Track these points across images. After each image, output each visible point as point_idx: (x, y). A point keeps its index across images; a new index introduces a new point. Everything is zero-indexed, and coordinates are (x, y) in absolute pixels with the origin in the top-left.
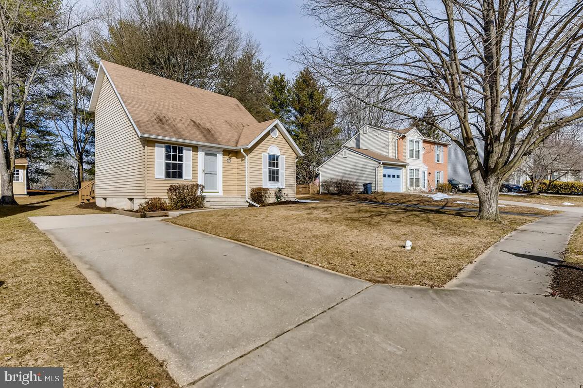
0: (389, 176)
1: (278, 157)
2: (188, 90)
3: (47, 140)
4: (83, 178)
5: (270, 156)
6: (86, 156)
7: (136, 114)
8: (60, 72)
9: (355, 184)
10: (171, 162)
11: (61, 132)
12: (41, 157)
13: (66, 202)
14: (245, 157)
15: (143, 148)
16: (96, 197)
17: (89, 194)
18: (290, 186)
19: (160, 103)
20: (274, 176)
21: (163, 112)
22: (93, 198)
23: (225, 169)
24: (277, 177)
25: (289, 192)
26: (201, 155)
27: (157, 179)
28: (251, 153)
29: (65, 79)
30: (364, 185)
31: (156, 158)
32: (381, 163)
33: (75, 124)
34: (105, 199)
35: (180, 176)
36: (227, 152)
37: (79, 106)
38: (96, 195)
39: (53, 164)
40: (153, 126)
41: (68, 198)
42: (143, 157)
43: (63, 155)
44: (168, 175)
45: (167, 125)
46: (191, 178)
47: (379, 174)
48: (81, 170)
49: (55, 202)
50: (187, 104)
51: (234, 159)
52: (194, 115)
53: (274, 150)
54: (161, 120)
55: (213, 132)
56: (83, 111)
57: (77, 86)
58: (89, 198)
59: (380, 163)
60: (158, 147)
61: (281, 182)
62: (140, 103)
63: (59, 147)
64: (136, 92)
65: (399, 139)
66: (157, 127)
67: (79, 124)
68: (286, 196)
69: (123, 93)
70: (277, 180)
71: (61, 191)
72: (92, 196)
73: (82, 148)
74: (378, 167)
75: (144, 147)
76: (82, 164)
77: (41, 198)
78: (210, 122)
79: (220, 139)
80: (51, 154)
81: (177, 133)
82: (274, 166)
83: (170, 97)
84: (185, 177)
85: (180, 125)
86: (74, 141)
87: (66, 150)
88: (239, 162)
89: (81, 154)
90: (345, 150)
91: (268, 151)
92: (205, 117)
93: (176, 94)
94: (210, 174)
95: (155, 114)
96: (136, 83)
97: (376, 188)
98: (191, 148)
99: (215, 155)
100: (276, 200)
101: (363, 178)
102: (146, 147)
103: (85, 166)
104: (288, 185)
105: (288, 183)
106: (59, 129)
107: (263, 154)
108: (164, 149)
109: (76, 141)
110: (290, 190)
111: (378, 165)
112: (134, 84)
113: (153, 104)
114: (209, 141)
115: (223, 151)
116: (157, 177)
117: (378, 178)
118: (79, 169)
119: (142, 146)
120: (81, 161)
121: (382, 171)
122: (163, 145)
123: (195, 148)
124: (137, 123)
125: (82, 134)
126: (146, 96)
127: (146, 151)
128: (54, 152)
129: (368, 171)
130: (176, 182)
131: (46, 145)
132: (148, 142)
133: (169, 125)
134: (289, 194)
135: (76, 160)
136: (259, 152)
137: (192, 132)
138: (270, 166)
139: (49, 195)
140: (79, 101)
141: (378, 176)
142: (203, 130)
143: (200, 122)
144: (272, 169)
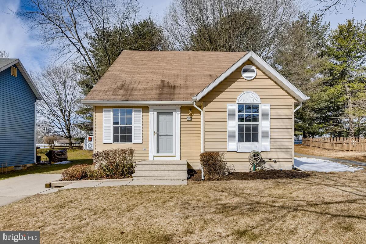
5: (240, 106)
10: (120, 125)
18: (283, 147)
20: (248, 135)
24: (256, 136)
25: (280, 157)
27: (105, 144)
28: (208, 106)
31: (103, 123)
35: (129, 139)
40: (106, 92)
44: (116, 139)
45: (125, 89)
46: (140, 141)
53: (250, 98)
54: (123, 86)
55: (177, 89)
61: (263, 143)
66: (110, 93)
68: (273, 163)
70: (255, 139)
79: (180, 94)
81: (128, 95)
82: (249, 121)
84: (134, 141)
91: (237, 100)
94: (166, 135)
98: (140, 109)
99: (171, 114)
100: (252, 169)
104: (277, 147)
105: (277, 143)
107: (228, 104)
108: (111, 114)
110: (282, 153)
115: (180, 108)
116: (105, 142)
122: (111, 109)
123: (145, 109)
130: (125, 146)
132: (96, 108)
134: (279, 160)
136: (221, 103)
137: (149, 91)
138: (240, 120)
142: (166, 89)
144: (245, 124)
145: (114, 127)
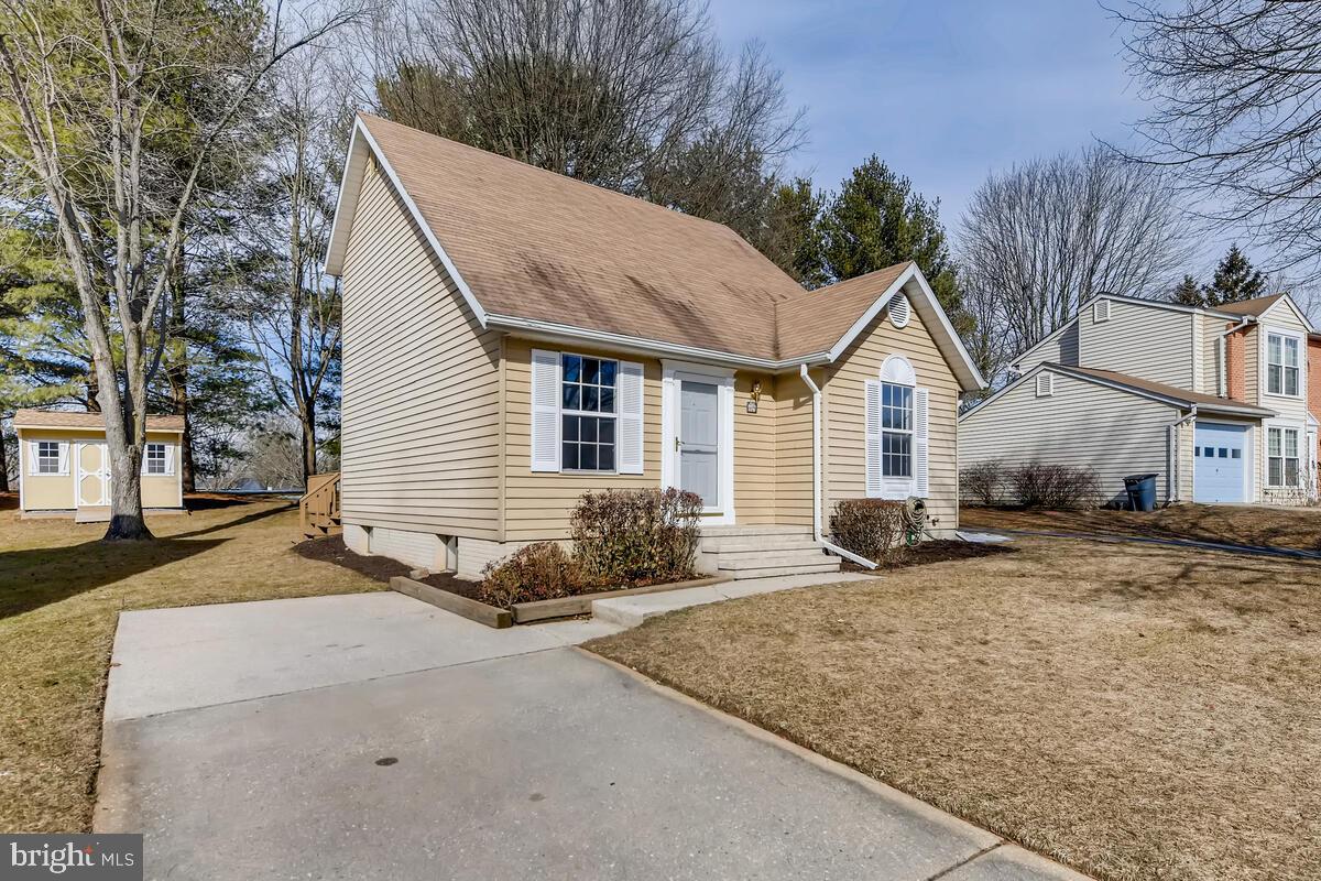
0: (1209, 452)
1: (908, 391)
2: (599, 199)
3: (235, 370)
4: (315, 464)
5: (886, 389)
6: (325, 408)
7: (468, 254)
8: (266, 198)
9: (1084, 480)
10: (581, 413)
11: (262, 346)
12: (223, 412)
13: (272, 529)
14: (811, 394)
15: (491, 367)
16: (343, 520)
17: (326, 511)
18: (943, 489)
19: (533, 227)
20: (897, 459)
21: (544, 251)
22: (338, 522)
23: (741, 436)
24: (907, 461)
25: (941, 511)
26: (670, 388)
27: (537, 474)
28: (833, 382)
29: (278, 217)
30: (1129, 482)
31: (533, 401)
32: (1194, 411)
33: (296, 323)
34: (369, 529)
35: (608, 462)
36: (751, 380)
37: (306, 285)
38: (344, 515)
39: (247, 428)
40: (522, 291)
41: (278, 516)
42: (491, 399)
43: (270, 407)
44: (571, 459)
45: (562, 288)
46: (639, 468)
47: (1181, 448)
48: (310, 444)
49: (247, 530)
50: (607, 235)
51: (766, 401)
52: (632, 263)
53: (898, 370)
54: (544, 276)
55: (699, 315)
56: (315, 296)
57: (303, 231)
58: (325, 522)
59: (1185, 412)
60: (539, 360)
61: (919, 480)
62: (475, 223)
63: (263, 386)
64: (460, 195)
65: (1233, 333)
66: (535, 294)
67: (305, 327)
68: (931, 526)
69: (422, 194)
70: (907, 472)
71: (267, 496)
72: (335, 516)
73: (312, 387)
74: (1181, 423)
75: (495, 362)
76: (312, 429)
77: (215, 517)
78: (682, 286)
79: (726, 337)
80: (243, 403)
81: (597, 313)
82: (897, 426)
83: (556, 212)
84: (622, 465)
85: (600, 292)
86: (293, 369)
87: (278, 394)
88: (781, 413)
89: (310, 403)
90: (1046, 373)
91: (881, 373)
92: (664, 271)
93: (569, 207)
94: (696, 452)
95: (523, 256)
96: (459, 172)
97: (1173, 491)
98: (641, 366)
99: (711, 389)
101: (1120, 458)
102: (502, 362)
103: (323, 434)
104: (938, 488)
105: (938, 481)
106: (260, 340)
107: (867, 381)
108: (558, 370)
109: (300, 371)
110: (943, 503)
111: (1180, 418)
112: (453, 174)
113: (513, 230)
114: (695, 342)
115: (735, 376)
116: (536, 465)
117: (1180, 458)
118: (305, 442)
119: (486, 359)
120: (310, 420)
121: (1191, 436)
122: (557, 356)
123: (653, 366)
124: (474, 281)
125: (315, 355)
126: (489, 207)
127: (501, 375)
128: (249, 400)
129: (1137, 437)
130: (595, 483)
131: (233, 382)
132: (506, 344)
133: (567, 289)
134: (941, 518)
135: (300, 417)
136: (855, 377)
137: (639, 311)
138: (886, 423)
139: (236, 508)
140: (305, 267)
141: (1180, 453)
142: (669, 308)
143: (654, 283)
144: (892, 433)
145: (565, 417)
